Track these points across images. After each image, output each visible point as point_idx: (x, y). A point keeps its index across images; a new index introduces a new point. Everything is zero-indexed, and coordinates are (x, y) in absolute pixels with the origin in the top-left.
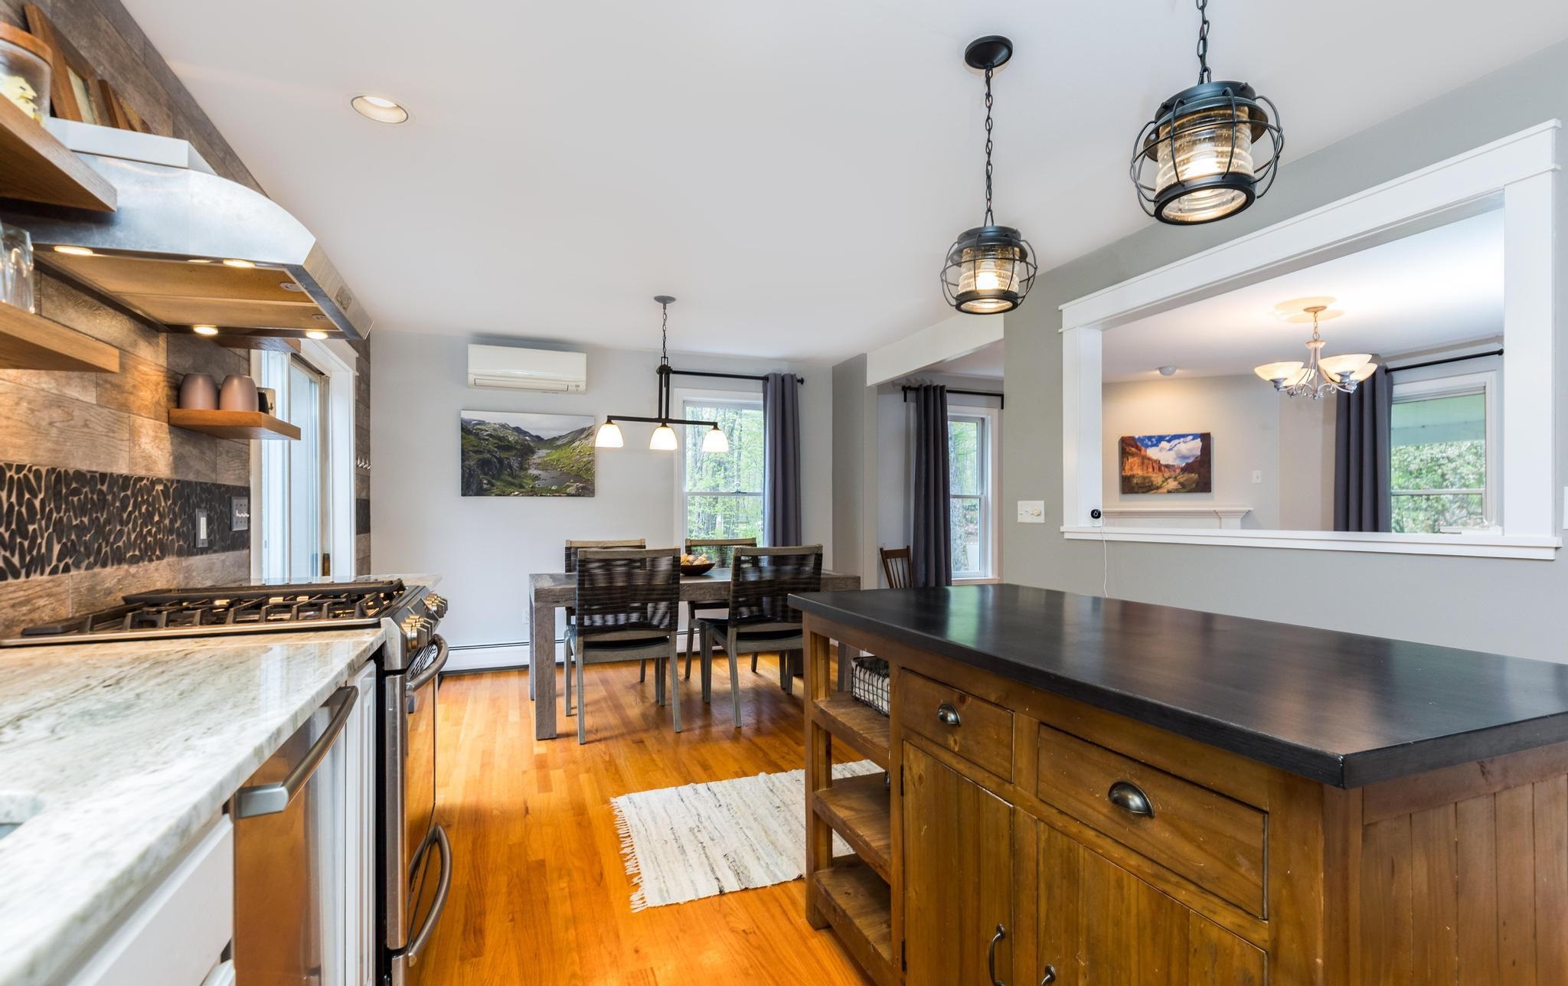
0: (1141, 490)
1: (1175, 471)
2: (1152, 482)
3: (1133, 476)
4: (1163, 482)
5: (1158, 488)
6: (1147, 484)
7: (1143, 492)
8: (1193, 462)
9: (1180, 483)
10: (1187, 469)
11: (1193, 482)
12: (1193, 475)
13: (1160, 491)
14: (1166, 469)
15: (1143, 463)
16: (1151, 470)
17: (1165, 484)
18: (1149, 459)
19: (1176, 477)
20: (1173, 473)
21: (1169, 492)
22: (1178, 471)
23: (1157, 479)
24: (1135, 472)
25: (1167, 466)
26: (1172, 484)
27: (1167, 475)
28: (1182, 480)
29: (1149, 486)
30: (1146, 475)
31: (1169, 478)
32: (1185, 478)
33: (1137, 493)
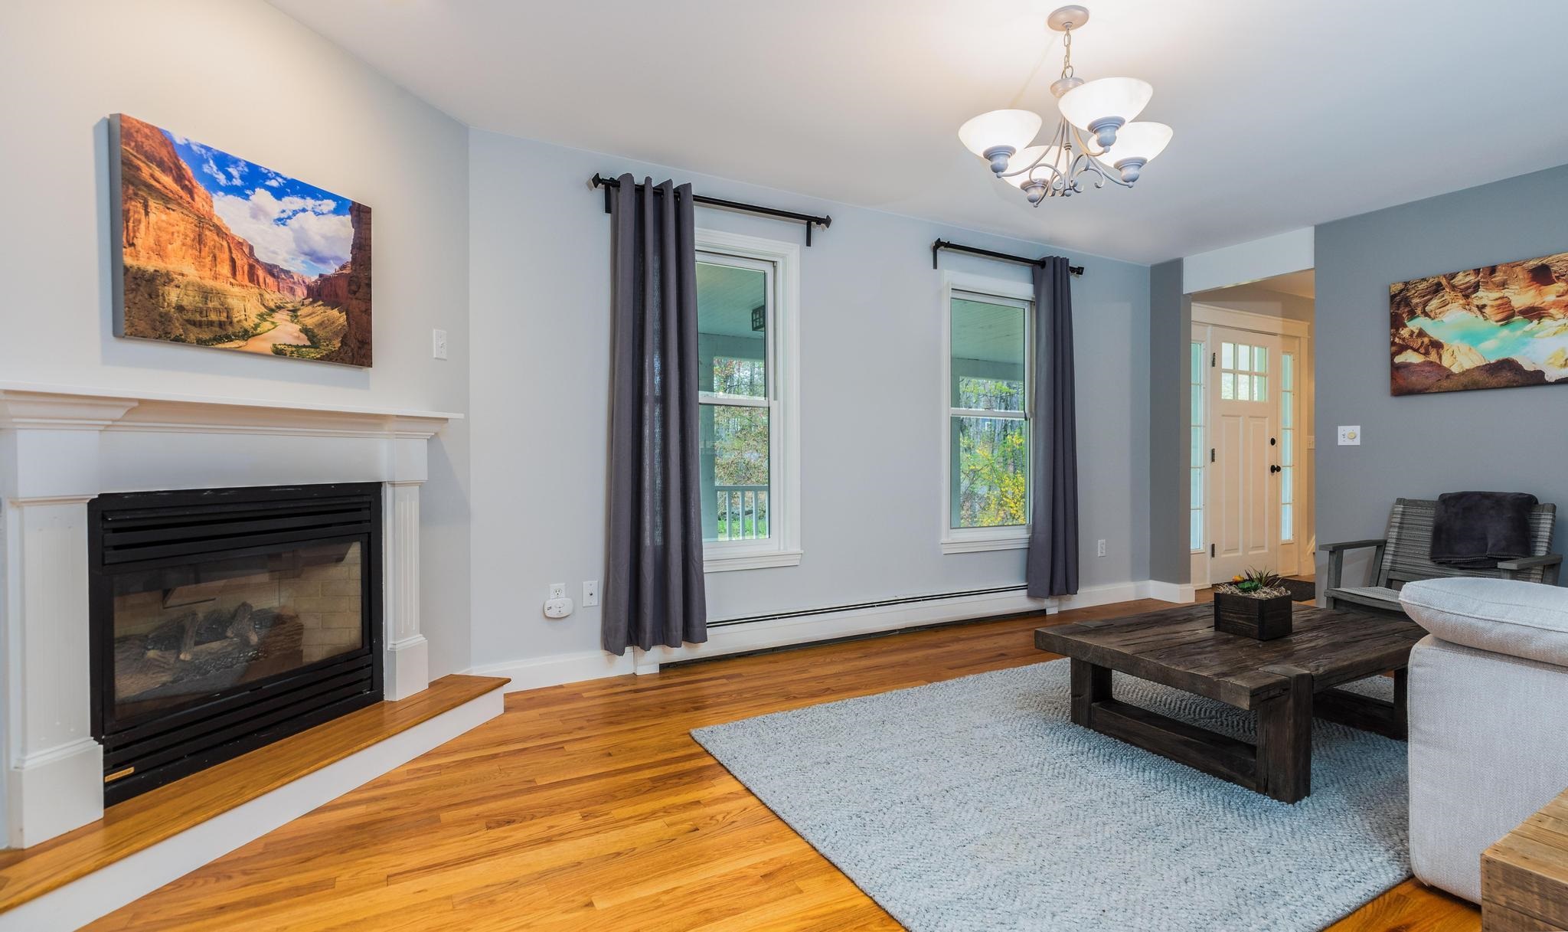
0: (194, 333)
1: (292, 291)
2: (228, 311)
3: (168, 279)
4: (261, 316)
5: (246, 335)
6: (213, 317)
7: (201, 343)
8: (338, 277)
9: (305, 331)
10: (322, 292)
11: (336, 334)
12: (335, 312)
13: (253, 345)
14: (270, 280)
15: (200, 240)
16: (225, 269)
17: (266, 325)
18: (219, 231)
19: (295, 311)
20: (288, 297)
21: (279, 353)
22: (301, 292)
23: (244, 303)
24: (172, 265)
25: (272, 270)
26: (285, 331)
27: (273, 298)
28: (310, 322)
29: (221, 324)
30: (209, 283)
31: (279, 308)
32: (316, 319)
33: (178, 340)
